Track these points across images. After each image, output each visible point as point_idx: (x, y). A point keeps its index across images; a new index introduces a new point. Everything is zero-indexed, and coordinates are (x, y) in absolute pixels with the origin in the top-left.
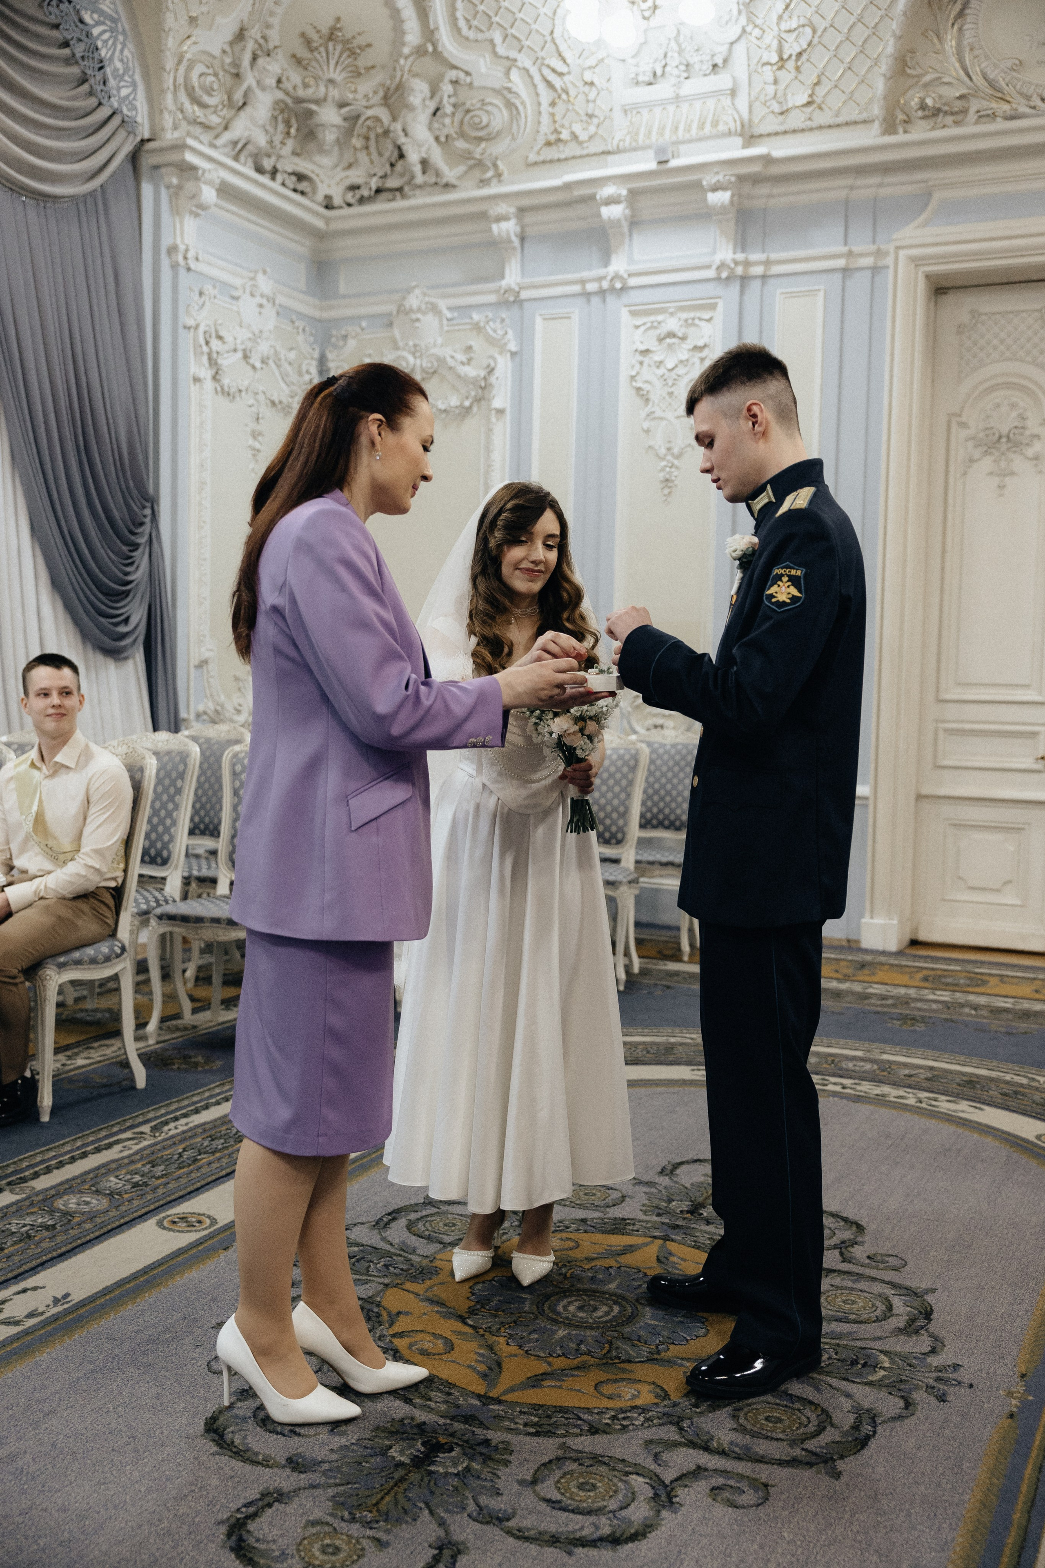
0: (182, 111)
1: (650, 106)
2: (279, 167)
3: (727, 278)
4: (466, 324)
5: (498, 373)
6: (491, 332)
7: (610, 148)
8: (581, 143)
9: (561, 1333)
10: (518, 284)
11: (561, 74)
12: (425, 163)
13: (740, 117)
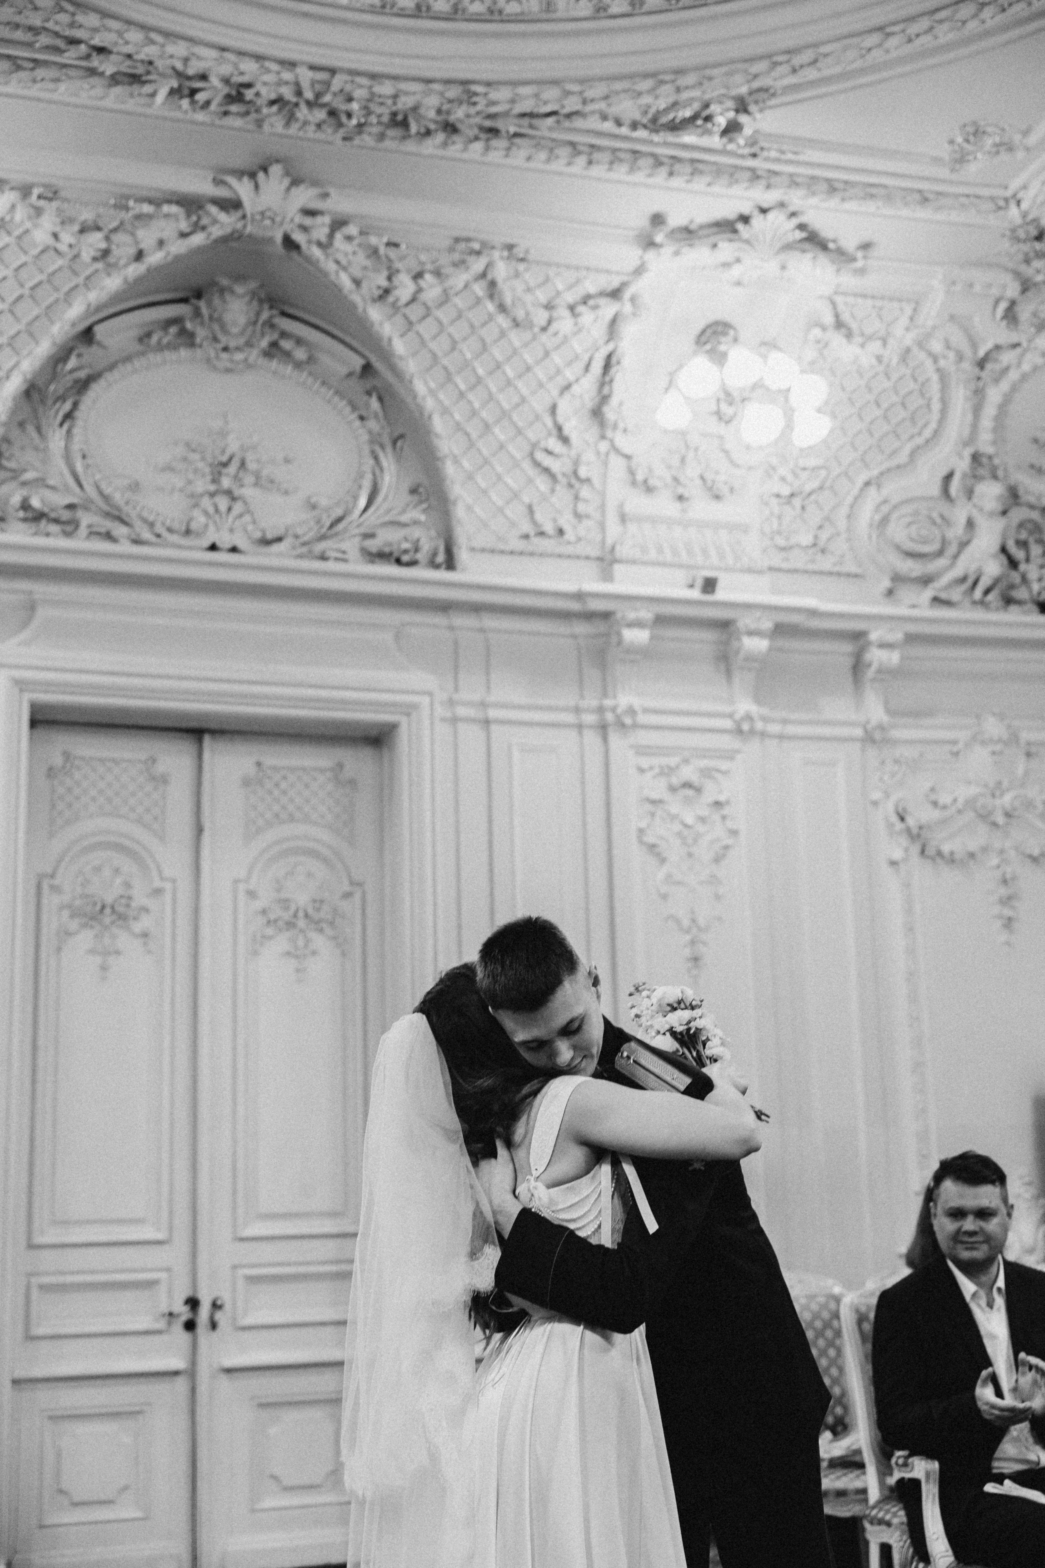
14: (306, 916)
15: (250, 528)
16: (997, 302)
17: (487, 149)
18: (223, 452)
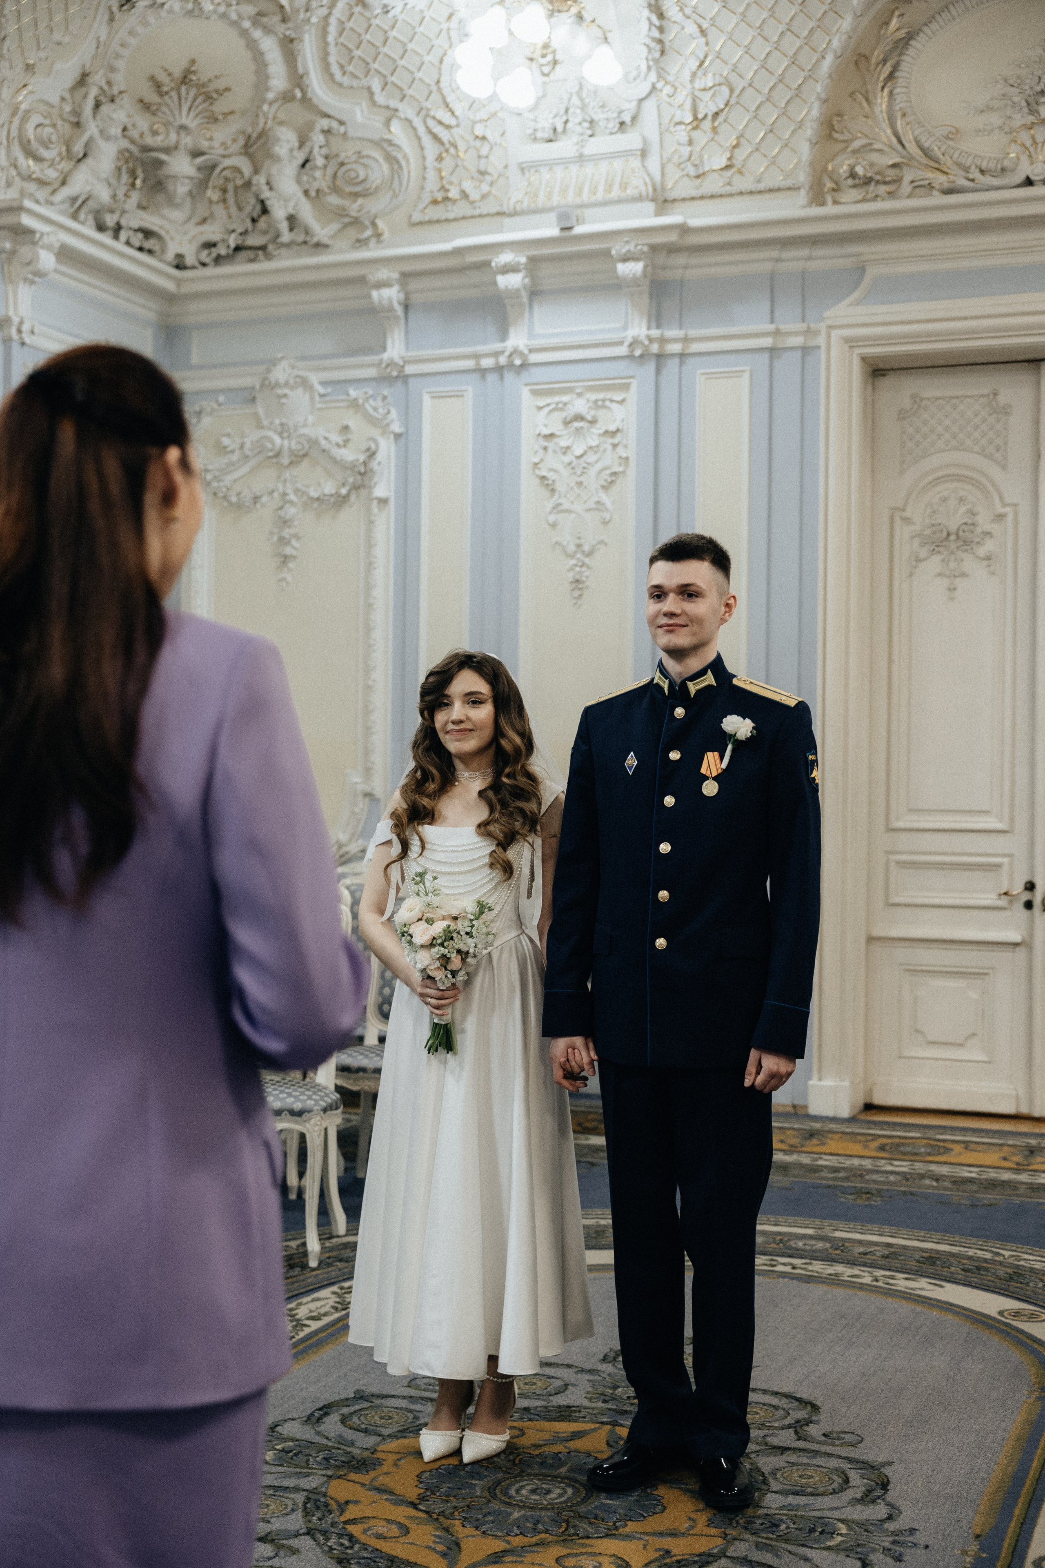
0: (16, 167)
1: (550, 164)
2: (123, 222)
3: (642, 356)
4: (342, 400)
5: (379, 457)
6: (371, 411)
7: (505, 209)
8: (473, 203)
9: (516, 1515)
10: (402, 358)
11: (448, 127)
12: (292, 220)
13: (652, 179)
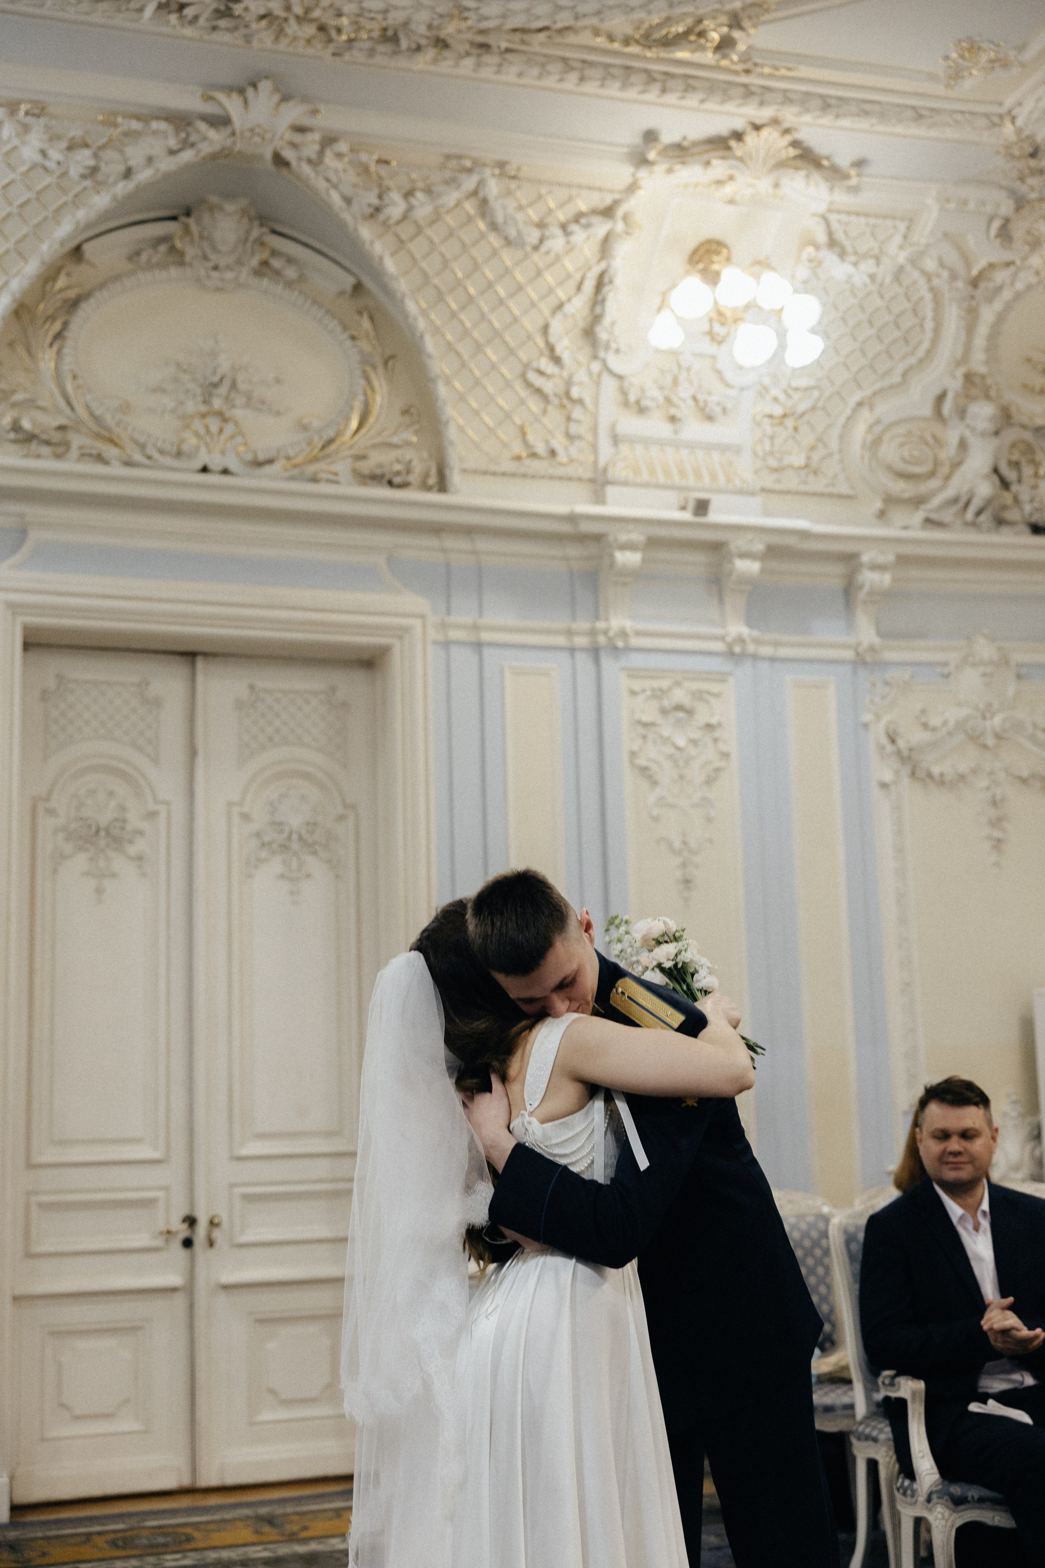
14: (300, 838)
15: (241, 449)
16: (991, 219)
17: (478, 65)
18: (214, 372)
